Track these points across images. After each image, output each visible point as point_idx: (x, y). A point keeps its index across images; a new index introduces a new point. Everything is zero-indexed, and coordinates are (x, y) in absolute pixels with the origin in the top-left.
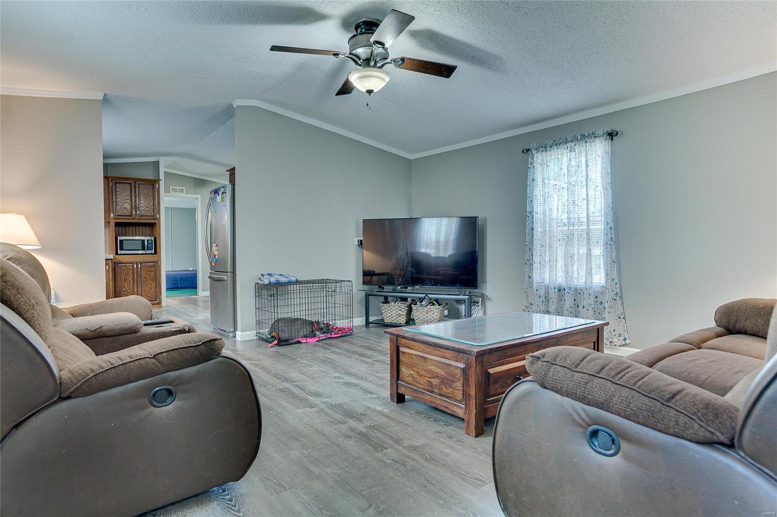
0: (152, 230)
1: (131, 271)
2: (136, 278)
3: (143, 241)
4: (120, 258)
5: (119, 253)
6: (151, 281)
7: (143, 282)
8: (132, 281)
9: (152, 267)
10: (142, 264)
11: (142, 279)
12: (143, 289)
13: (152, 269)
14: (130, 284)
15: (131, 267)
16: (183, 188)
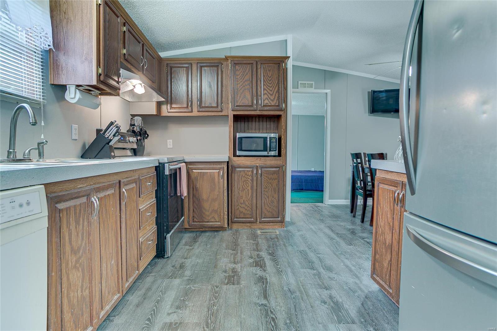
0: (278, 125)
1: (250, 178)
2: (255, 188)
3: (265, 139)
4: (237, 161)
5: (237, 154)
6: (273, 193)
7: (263, 192)
8: (250, 191)
9: (274, 173)
10: (263, 169)
11: (263, 190)
12: (263, 201)
13: (275, 176)
14: (248, 195)
15: (250, 173)
16: (311, 82)
